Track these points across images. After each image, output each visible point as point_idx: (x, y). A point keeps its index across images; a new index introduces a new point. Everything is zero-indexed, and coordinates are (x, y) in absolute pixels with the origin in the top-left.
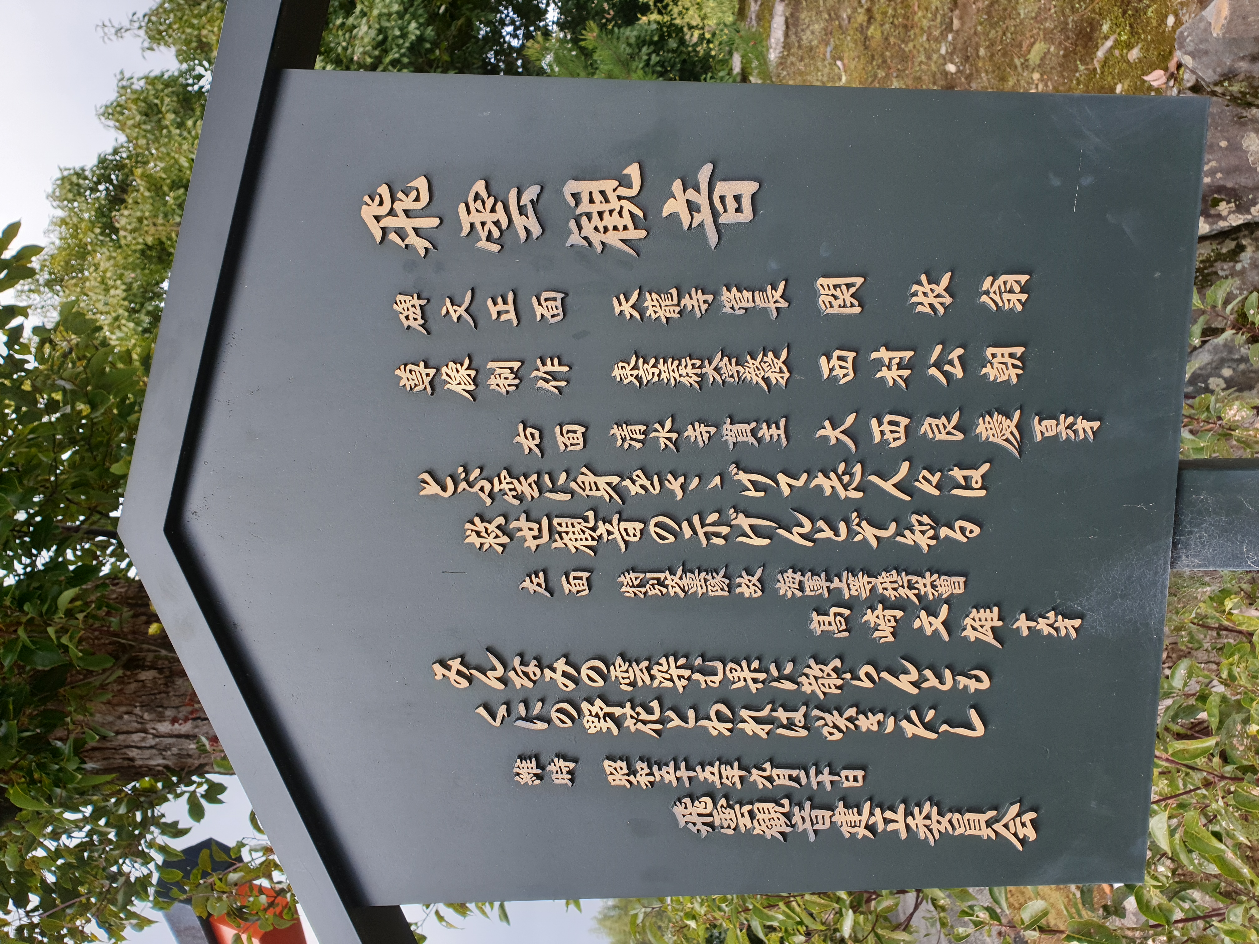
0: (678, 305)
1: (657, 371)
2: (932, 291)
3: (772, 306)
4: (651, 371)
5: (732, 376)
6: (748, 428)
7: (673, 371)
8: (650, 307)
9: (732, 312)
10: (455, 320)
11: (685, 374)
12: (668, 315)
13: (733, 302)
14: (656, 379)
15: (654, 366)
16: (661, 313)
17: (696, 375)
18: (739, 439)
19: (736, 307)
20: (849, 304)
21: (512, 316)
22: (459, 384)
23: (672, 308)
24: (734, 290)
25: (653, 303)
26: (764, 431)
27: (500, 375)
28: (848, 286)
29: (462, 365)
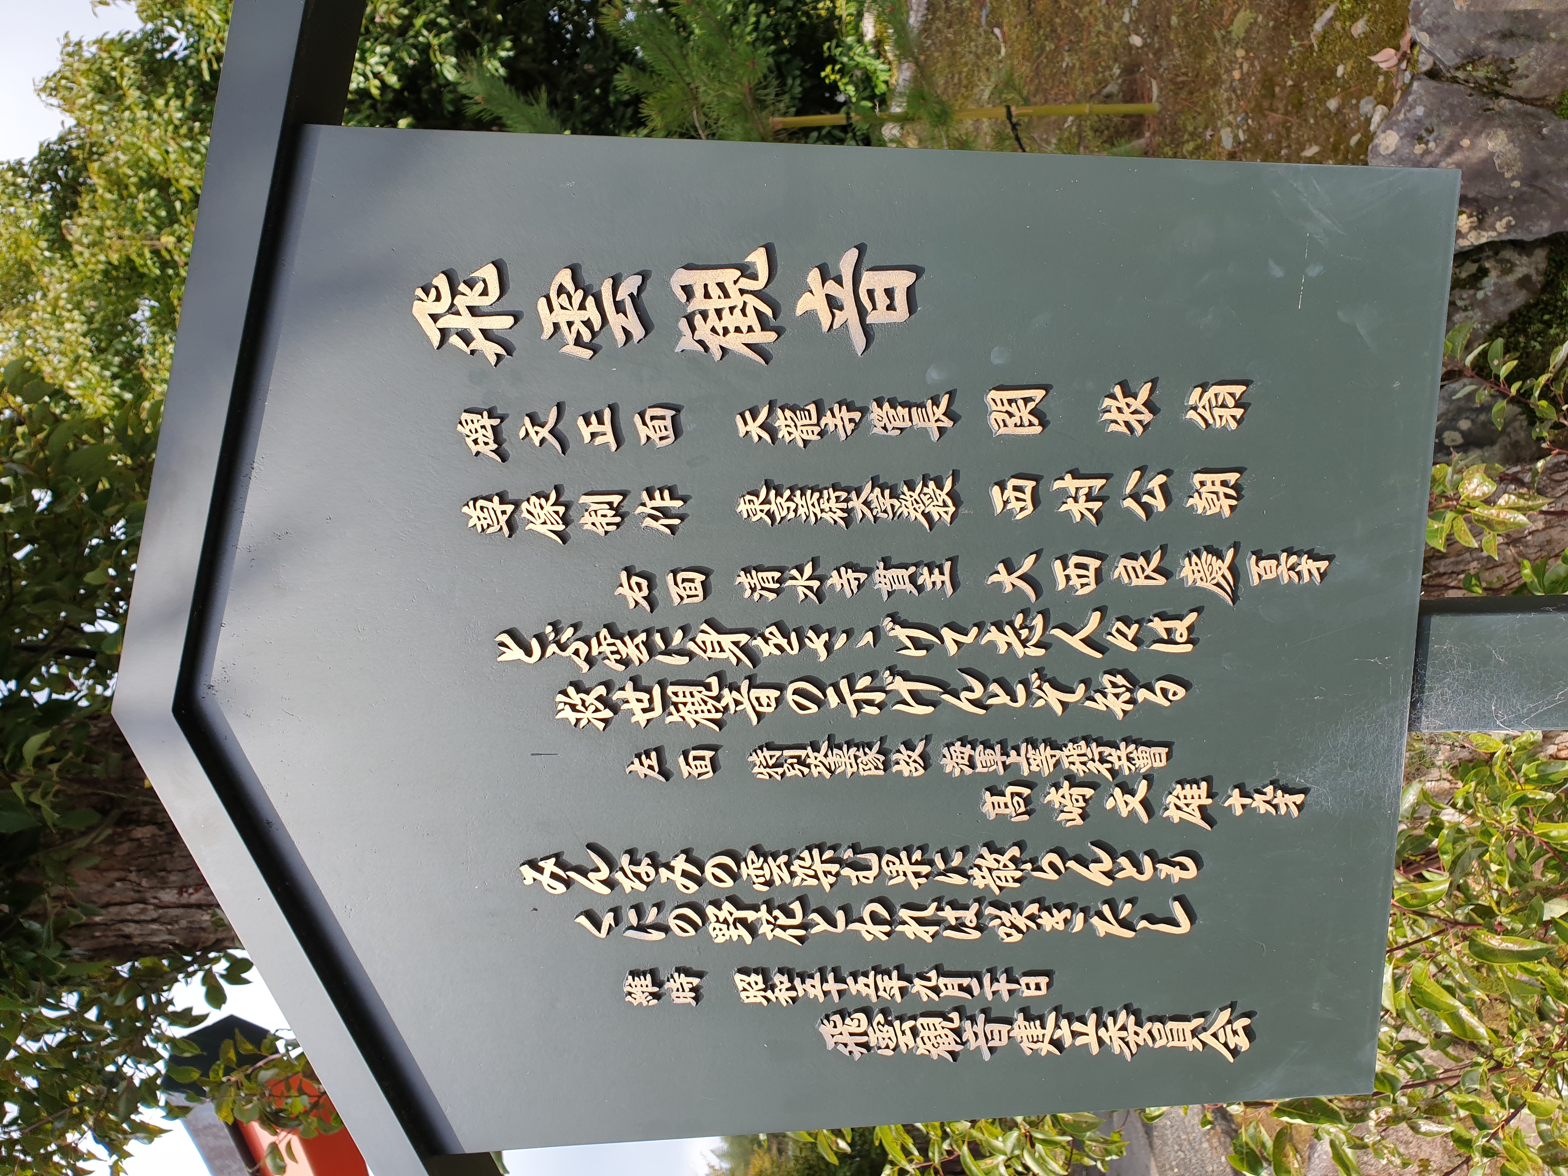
0: (818, 424)
1: (793, 506)
2: (1128, 405)
3: (933, 426)
4: (785, 505)
5: (885, 511)
6: (905, 573)
7: (813, 505)
8: (783, 427)
9: (884, 432)
10: (538, 444)
11: (827, 509)
12: (806, 437)
13: (886, 420)
14: (792, 515)
15: (789, 499)
16: (796, 434)
17: (842, 510)
18: (895, 587)
19: (889, 427)
20: (1026, 423)
21: (610, 438)
22: (545, 523)
23: (810, 429)
24: (886, 406)
25: (787, 423)
26: (925, 578)
27: (596, 511)
28: (1026, 400)
29: (547, 499)
